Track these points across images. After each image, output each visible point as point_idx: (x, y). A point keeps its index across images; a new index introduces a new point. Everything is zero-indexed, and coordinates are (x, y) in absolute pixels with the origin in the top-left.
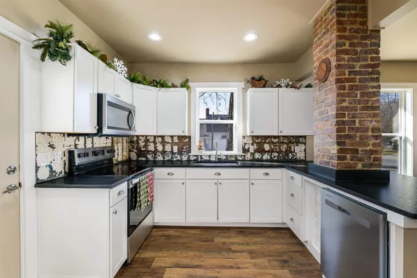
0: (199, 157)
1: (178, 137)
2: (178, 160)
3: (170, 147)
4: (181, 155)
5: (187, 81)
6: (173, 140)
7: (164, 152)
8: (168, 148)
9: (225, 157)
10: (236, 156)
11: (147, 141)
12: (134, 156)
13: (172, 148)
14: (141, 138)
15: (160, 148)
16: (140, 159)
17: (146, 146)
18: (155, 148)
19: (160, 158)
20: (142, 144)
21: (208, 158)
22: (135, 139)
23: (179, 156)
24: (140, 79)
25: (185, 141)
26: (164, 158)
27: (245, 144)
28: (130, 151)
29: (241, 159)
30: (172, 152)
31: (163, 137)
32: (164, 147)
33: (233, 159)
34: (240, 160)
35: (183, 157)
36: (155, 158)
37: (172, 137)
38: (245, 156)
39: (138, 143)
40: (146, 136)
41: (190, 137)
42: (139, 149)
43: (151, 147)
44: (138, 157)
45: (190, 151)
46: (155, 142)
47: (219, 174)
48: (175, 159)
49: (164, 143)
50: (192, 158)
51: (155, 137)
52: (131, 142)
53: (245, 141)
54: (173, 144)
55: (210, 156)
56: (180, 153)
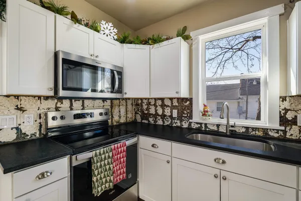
0: (203, 126)
1: (178, 99)
2: (177, 127)
3: (169, 110)
4: (181, 121)
5: (185, 29)
6: (172, 103)
7: (163, 116)
8: (167, 112)
9: (244, 130)
10: (265, 130)
11: (149, 104)
12: (139, 119)
13: (171, 112)
14: (144, 101)
15: (160, 112)
16: (143, 121)
17: (148, 109)
18: (156, 111)
19: (160, 122)
20: (145, 107)
21: (215, 128)
22: (140, 102)
23: (178, 122)
24: (131, 38)
25: (185, 105)
26: (164, 122)
27: (286, 110)
28: (136, 113)
29: (276, 135)
30: (171, 116)
31: (162, 99)
32: (163, 111)
33: (260, 134)
34: (273, 138)
35: (183, 123)
36: (155, 121)
37: (171, 99)
38: (285, 132)
39: (142, 106)
40: (149, 99)
41: (191, 100)
42: (142, 111)
43: (152, 111)
44: (142, 119)
45: (191, 117)
46: (155, 105)
47: (224, 162)
48: (174, 125)
49: (163, 106)
50: (194, 126)
51: (155, 99)
52: (137, 105)
53: (286, 104)
54: (173, 107)
55: (218, 126)
56: (180, 118)
